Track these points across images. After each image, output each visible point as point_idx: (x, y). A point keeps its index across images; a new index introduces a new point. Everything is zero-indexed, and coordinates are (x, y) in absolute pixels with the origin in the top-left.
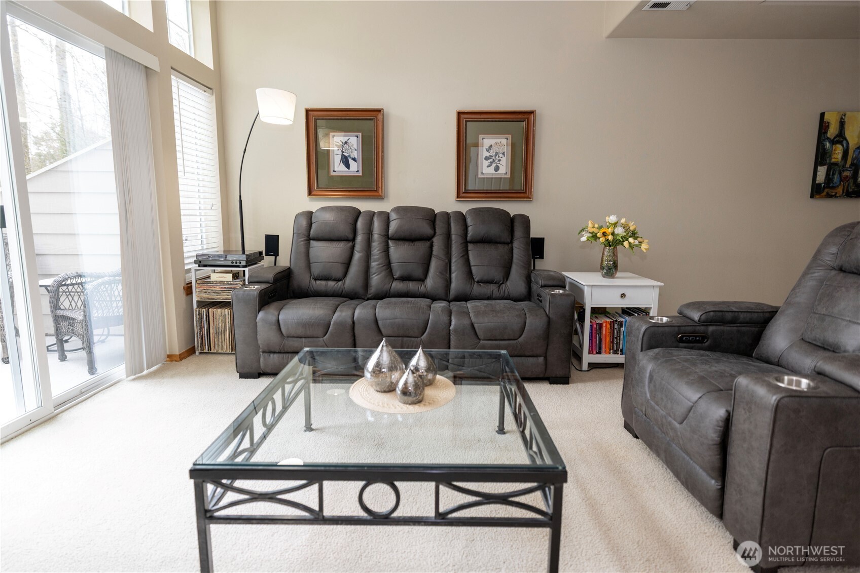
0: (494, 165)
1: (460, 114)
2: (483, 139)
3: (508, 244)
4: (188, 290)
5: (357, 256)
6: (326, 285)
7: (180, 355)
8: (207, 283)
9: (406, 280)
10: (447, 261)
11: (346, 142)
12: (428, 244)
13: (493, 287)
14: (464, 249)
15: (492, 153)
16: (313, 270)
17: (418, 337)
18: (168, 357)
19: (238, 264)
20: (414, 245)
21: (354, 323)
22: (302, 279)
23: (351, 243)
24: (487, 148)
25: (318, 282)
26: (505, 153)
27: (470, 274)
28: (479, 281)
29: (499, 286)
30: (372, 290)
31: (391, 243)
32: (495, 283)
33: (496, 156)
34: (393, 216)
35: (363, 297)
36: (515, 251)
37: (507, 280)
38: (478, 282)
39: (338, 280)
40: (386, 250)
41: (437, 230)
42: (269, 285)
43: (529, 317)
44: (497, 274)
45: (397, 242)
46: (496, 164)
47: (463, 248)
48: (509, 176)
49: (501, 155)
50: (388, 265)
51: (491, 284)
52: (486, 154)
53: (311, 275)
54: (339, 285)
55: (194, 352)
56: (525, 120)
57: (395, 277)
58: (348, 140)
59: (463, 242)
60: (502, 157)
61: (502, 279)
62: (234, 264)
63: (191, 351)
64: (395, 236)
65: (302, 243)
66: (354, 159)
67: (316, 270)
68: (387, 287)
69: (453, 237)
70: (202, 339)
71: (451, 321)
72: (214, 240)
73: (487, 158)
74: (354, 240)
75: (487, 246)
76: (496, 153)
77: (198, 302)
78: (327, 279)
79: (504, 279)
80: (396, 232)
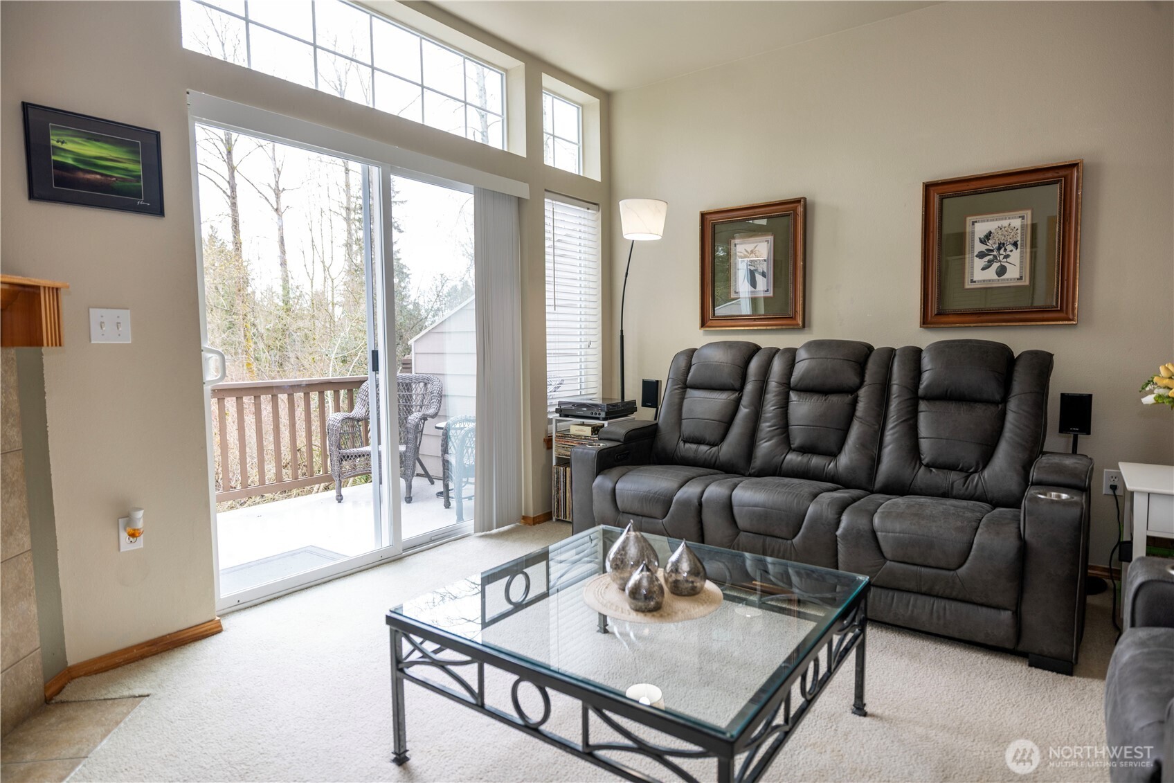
0: (995, 266)
1: (928, 187)
2: (973, 223)
3: (996, 403)
4: (548, 442)
5: (744, 411)
6: (696, 451)
7: (534, 518)
8: (565, 437)
9: (809, 453)
10: (877, 427)
11: (752, 252)
12: (849, 398)
13: (955, 477)
14: (910, 408)
15: (992, 244)
16: (683, 428)
17: (787, 539)
18: (523, 519)
19: (597, 416)
20: (825, 400)
21: (700, 504)
22: (669, 438)
23: (737, 394)
24: (982, 237)
25: (687, 445)
26: (1019, 243)
27: (914, 451)
28: (930, 464)
29: (967, 477)
30: (758, 462)
31: (793, 396)
32: (961, 470)
33: (999, 249)
34: (802, 354)
35: (742, 472)
36: (1010, 417)
37: (984, 467)
38: (928, 466)
39: (712, 445)
40: (784, 405)
41: (868, 378)
42: (619, 443)
43: (981, 534)
44: (969, 455)
45: (802, 394)
46: (999, 264)
47: (908, 407)
48: (1026, 282)
49: (1009, 247)
50: (784, 426)
51: (953, 472)
52: (979, 248)
53: (680, 436)
54: (712, 453)
55: (552, 519)
56: (1060, 181)
57: (792, 446)
58: (755, 247)
59: (909, 397)
60: (1011, 251)
61: (974, 464)
62: (594, 415)
63: (547, 517)
64: (799, 385)
65: (677, 391)
66: (764, 275)
67: (688, 428)
68: (778, 459)
69: (895, 389)
70: (558, 503)
71: (838, 522)
72: (593, 385)
73: (981, 255)
74: (741, 389)
75: (952, 407)
76: (1000, 244)
77: (558, 459)
78: (699, 442)
79: (978, 464)
80: (801, 379)
